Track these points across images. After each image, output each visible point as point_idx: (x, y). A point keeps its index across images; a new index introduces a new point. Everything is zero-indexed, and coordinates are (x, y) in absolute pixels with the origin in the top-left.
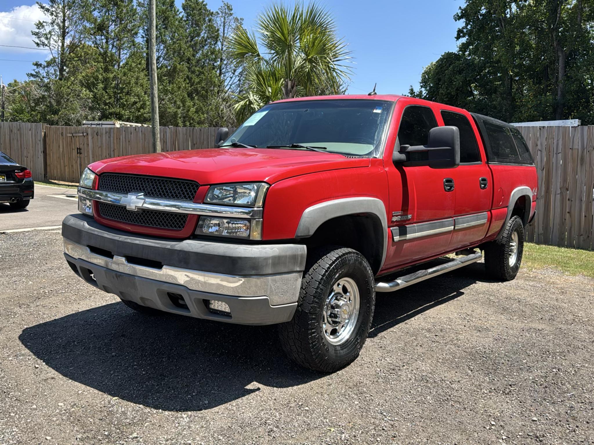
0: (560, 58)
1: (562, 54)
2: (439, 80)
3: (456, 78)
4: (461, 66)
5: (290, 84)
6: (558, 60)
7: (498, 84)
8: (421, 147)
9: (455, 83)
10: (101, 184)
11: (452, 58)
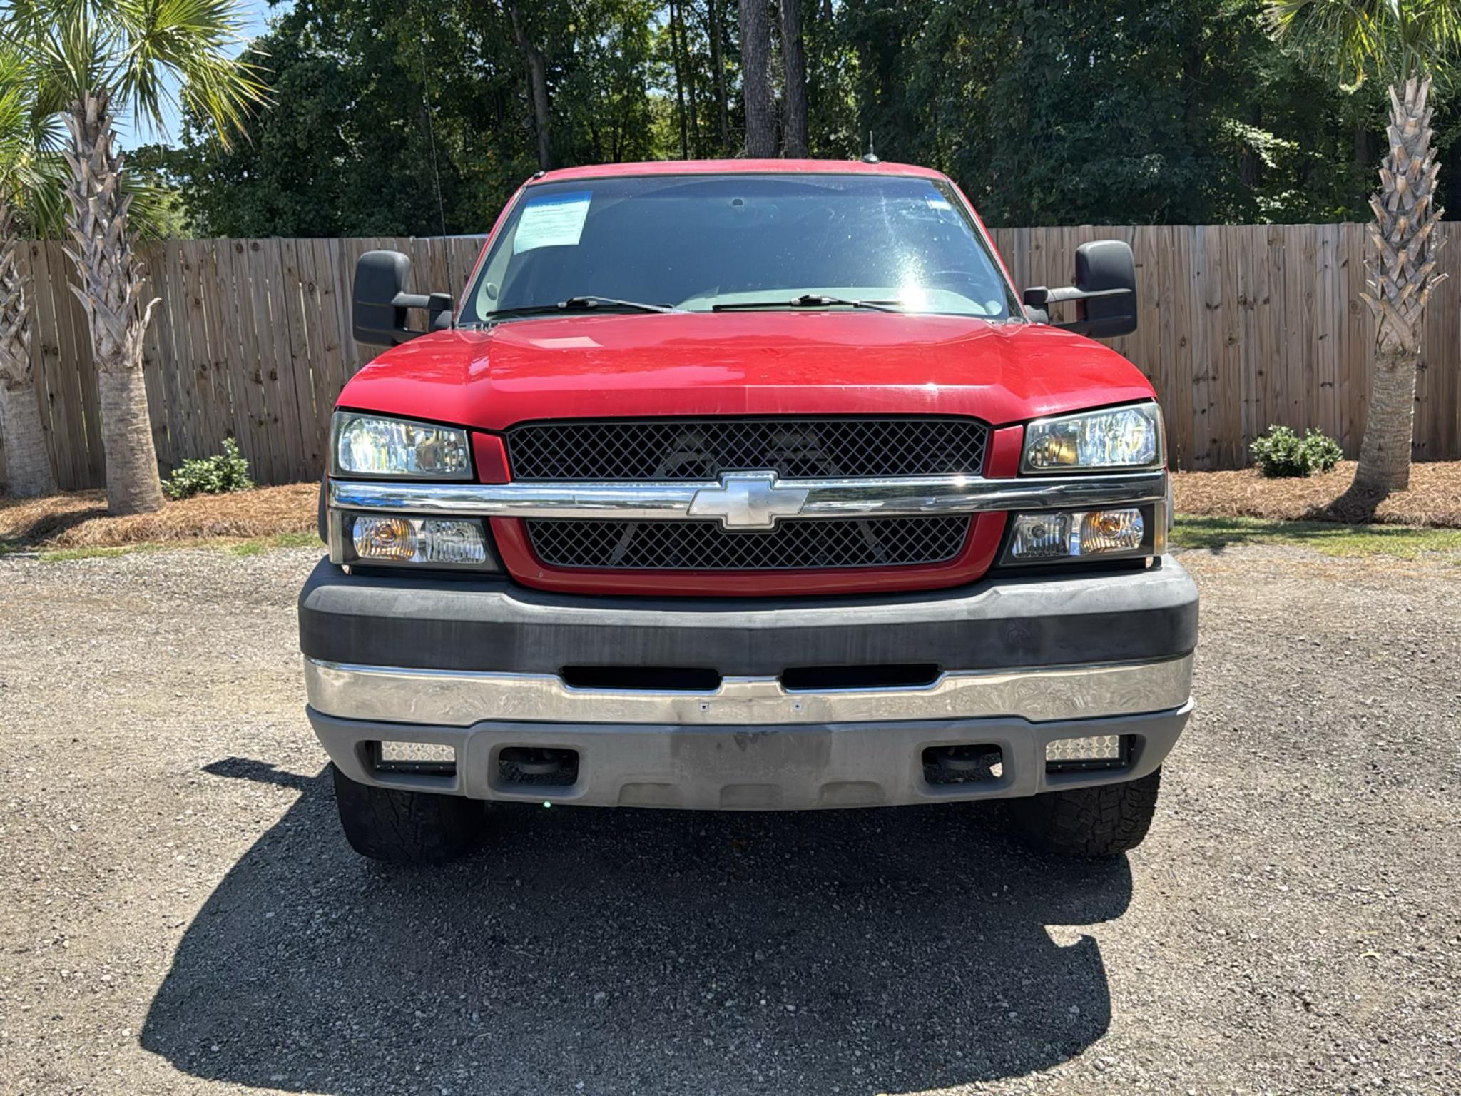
0: (534, 70)
1: (537, 59)
3: (304, 107)
4: (310, 74)
5: (91, 106)
6: (530, 75)
7: (396, 126)
8: (1072, 291)
9: (301, 119)
10: (516, 461)
11: (281, 51)
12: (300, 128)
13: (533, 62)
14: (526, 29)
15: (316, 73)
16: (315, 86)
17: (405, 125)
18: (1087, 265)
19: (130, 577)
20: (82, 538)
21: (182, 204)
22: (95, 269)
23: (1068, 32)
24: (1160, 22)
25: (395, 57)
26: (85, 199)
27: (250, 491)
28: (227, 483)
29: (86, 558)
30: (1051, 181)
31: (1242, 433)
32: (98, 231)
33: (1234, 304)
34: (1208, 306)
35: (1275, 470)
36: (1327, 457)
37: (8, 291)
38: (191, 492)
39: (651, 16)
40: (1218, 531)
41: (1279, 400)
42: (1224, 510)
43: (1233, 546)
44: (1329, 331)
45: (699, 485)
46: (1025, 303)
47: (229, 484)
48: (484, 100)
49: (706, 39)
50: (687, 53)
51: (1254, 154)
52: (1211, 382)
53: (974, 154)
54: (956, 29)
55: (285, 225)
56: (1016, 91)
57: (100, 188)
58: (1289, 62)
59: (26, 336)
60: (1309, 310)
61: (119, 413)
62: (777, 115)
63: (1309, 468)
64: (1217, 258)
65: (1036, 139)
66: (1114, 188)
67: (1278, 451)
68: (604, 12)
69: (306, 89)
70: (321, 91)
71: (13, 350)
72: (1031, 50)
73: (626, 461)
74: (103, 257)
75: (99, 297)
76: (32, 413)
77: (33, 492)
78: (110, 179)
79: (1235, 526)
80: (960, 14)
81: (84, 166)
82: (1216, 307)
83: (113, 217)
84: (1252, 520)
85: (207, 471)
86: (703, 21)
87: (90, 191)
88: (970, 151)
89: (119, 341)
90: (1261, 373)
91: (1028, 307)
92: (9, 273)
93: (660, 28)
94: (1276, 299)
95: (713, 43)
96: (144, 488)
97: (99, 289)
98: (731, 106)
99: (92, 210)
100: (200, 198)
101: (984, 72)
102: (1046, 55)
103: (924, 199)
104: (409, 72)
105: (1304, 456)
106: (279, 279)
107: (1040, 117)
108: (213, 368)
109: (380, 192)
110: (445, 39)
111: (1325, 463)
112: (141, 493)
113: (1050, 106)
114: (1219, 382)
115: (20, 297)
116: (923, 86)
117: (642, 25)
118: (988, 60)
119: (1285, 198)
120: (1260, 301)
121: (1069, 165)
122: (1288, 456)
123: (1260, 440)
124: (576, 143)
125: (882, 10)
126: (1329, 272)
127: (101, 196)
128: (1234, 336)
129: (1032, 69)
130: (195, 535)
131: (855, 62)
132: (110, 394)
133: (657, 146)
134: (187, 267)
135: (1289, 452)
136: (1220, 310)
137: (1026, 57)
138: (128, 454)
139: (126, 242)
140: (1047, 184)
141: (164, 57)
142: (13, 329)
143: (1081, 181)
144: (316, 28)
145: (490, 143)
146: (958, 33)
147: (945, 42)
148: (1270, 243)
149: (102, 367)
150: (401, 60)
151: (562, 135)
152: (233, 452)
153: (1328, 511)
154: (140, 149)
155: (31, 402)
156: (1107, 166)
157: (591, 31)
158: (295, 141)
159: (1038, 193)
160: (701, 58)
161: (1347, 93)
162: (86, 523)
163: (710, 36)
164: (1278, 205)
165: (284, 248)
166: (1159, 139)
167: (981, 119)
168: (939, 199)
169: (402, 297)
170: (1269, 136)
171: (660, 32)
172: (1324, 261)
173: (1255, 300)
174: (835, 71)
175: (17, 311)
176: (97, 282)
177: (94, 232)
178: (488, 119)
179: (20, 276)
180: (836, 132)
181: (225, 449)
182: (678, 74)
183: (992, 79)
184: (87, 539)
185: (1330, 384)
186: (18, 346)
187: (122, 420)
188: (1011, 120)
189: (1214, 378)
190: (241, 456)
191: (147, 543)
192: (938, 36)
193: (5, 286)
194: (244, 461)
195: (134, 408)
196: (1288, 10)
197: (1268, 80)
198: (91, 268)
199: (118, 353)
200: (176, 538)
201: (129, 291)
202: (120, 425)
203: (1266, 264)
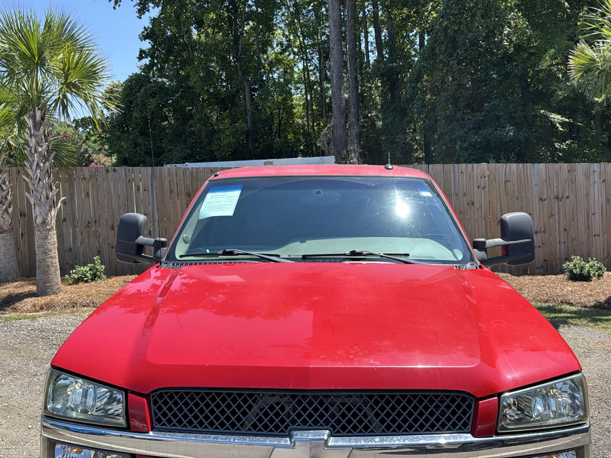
0: (246, 88)
2: (131, 102)
3: (150, 102)
4: (153, 89)
5: (38, 114)
6: (244, 89)
7: (189, 110)
8: (499, 241)
9: (149, 107)
10: (156, 414)
11: (142, 79)
12: (148, 110)
13: (246, 84)
14: (243, 71)
15: (156, 88)
16: (155, 93)
17: (193, 109)
18: (508, 228)
19: (37, 332)
20: (22, 307)
21: (99, 141)
22: (36, 185)
23: (472, 74)
24: (513, 70)
25: (188, 82)
26: (33, 154)
27: (104, 280)
28: (94, 277)
29: (20, 319)
30: (465, 138)
31: (558, 257)
32: (38, 168)
33: (553, 199)
34: (541, 199)
35: (575, 277)
36: (599, 271)
37: (3, 190)
38: (77, 281)
39: (295, 65)
40: (553, 315)
41: (575, 242)
42: (554, 301)
43: (563, 327)
44: (597, 211)
45: (275, 441)
46: (474, 248)
47: (95, 277)
48: (225, 99)
49: (318, 74)
50: (310, 81)
51: (553, 125)
52: (543, 233)
53: (431, 125)
54: (423, 73)
55: (141, 150)
56: (449, 99)
57: (40, 149)
58: (571, 88)
59: (10, 210)
60: (587, 202)
61: (43, 249)
62: (346, 109)
63: (591, 277)
64: (544, 178)
65: (458, 120)
66: (493, 141)
67: (576, 268)
68: (276, 64)
69: (151, 95)
70: (158, 96)
71: (4, 216)
72: (456, 82)
73: (228, 419)
74: (40, 180)
75: (37, 197)
76: (11, 244)
77: (10, 278)
78: (45, 145)
79: (561, 311)
80: (425, 67)
81: (34, 140)
82: (545, 200)
83: (45, 162)
84: (568, 307)
85: (85, 271)
86: (316, 67)
87: (36, 151)
88: (429, 124)
89: (45, 217)
90: (566, 230)
91: (475, 250)
92: (4, 183)
93: (299, 70)
94: (572, 198)
95: (320, 77)
96: (53, 283)
97: (37, 194)
98: (327, 101)
99: (36, 159)
100: (106, 139)
101: (436, 91)
102: (463, 84)
103: (418, 191)
104: (194, 88)
105: (589, 272)
106: (124, 184)
107: (459, 110)
108: (94, 223)
109: (181, 136)
110: (209, 74)
111: (599, 275)
112: (51, 286)
113: (464, 106)
114: (547, 234)
115: (8, 193)
116: (409, 97)
117: (292, 68)
118: (437, 86)
119: (568, 144)
120: (565, 197)
121: (473, 131)
122: (581, 271)
123: (567, 263)
124: (262, 117)
125: (391, 64)
126: (596, 185)
127: (40, 153)
128: (553, 213)
129: (456, 90)
130: (74, 307)
131: (379, 84)
132: (40, 241)
133: (296, 117)
134: (84, 179)
135: (581, 269)
136: (546, 202)
137: (454, 85)
138: (46, 268)
139: (51, 172)
140: (463, 139)
141: (71, 92)
142: (4, 207)
143: (478, 138)
144: (158, 69)
145: (227, 117)
146: (424, 75)
147: (419, 79)
148: (569, 171)
149: (37, 229)
150: (191, 83)
151: (257, 114)
152: (98, 262)
153: (604, 303)
154: (82, 118)
155: (11, 239)
156: (490, 131)
157: (271, 72)
158: (146, 116)
159: (459, 143)
160: (314, 83)
161: (598, 101)
162: (25, 300)
163: (319, 73)
164: (565, 147)
165: (127, 171)
166: (512, 120)
167: (433, 109)
168: (426, 190)
169: (141, 239)
170: (559, 117)
171: (299, 72)
172: (594, 179)
173: (562, 197)
174: (371, 88)
175: (7, 199)
176: (36, 191)
177: (36, 169)
178: (227, 106)
179: (9, 184)
180: (371, 113)
181: (95, 261)
182: (306, 89)
183: (439, 94)
184: (24, 308)
185: (598, 235)
186: (6, 214)
187: (44, 253)
188: (447, 112)
189: (544, 232)
190: (102, 264)
191: (50, 311)
192: (415, 76)
193: (2, 188)
194: (103, 267)
195: (50, 247)
196: (579, 71)
197: (561, 96)
198: (34, 185)
199: (44, 222)
200: (64, 309)
201: (51, 195)
202: (43, 255)
203: (567, 180)
